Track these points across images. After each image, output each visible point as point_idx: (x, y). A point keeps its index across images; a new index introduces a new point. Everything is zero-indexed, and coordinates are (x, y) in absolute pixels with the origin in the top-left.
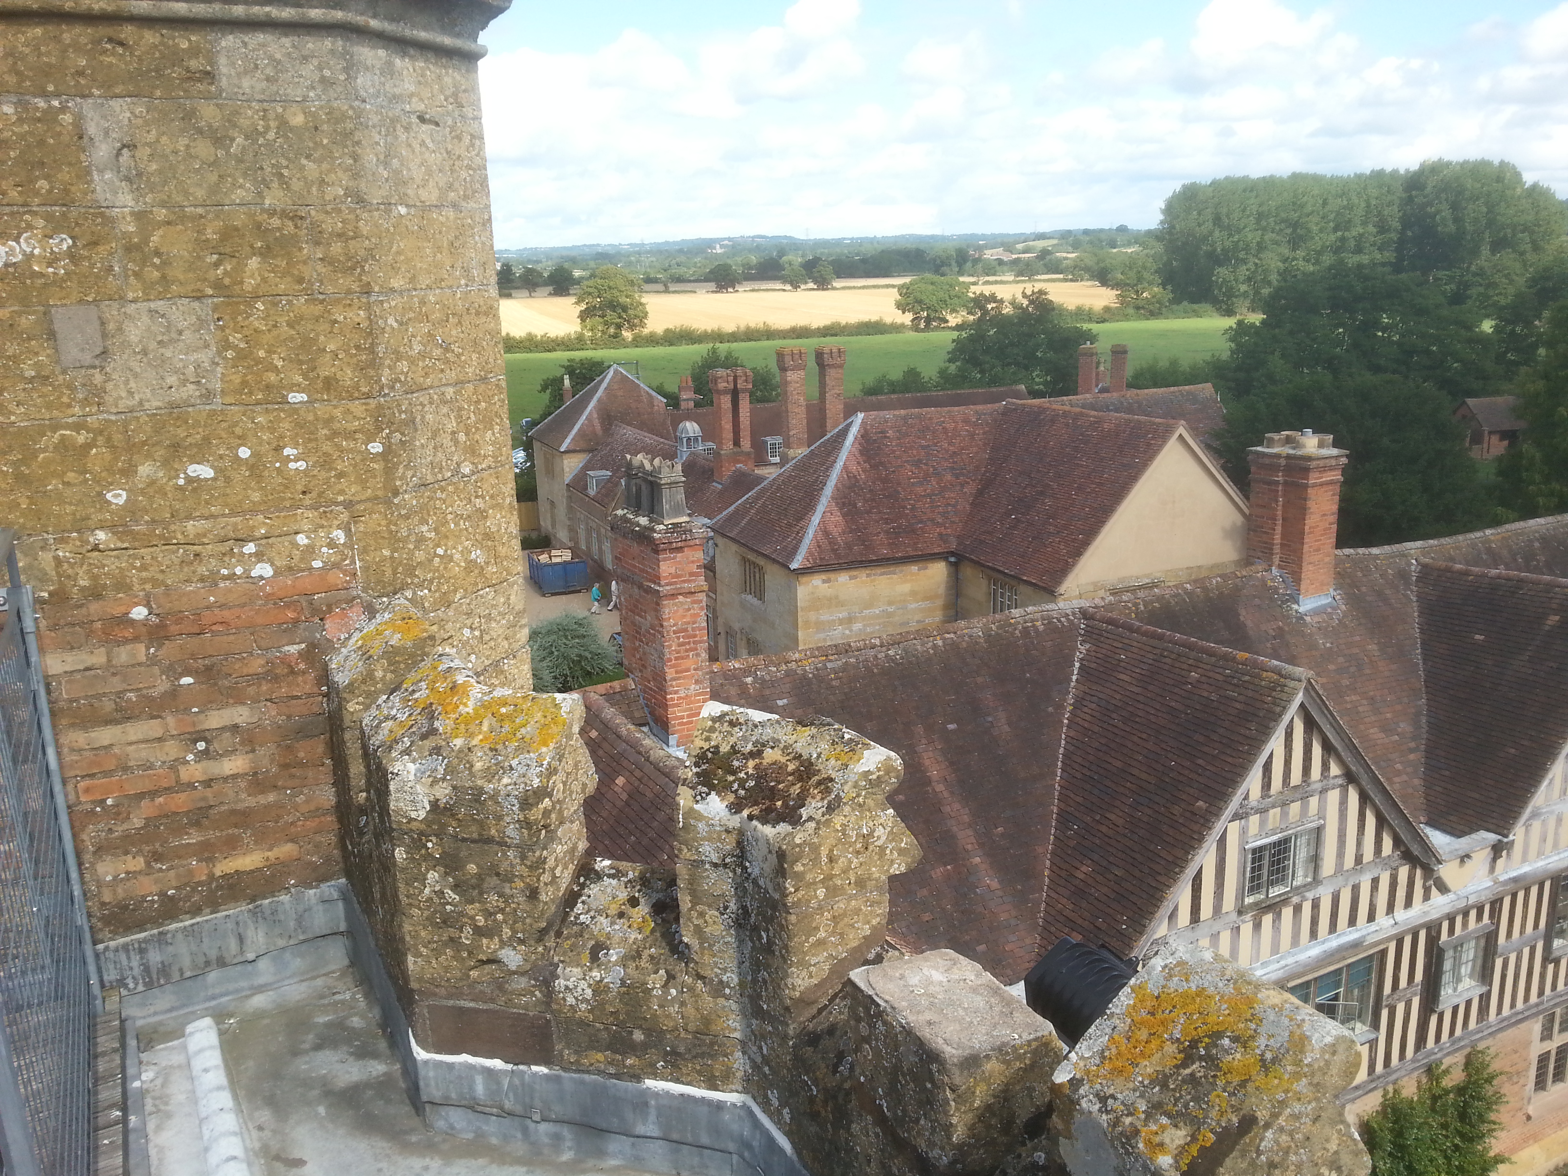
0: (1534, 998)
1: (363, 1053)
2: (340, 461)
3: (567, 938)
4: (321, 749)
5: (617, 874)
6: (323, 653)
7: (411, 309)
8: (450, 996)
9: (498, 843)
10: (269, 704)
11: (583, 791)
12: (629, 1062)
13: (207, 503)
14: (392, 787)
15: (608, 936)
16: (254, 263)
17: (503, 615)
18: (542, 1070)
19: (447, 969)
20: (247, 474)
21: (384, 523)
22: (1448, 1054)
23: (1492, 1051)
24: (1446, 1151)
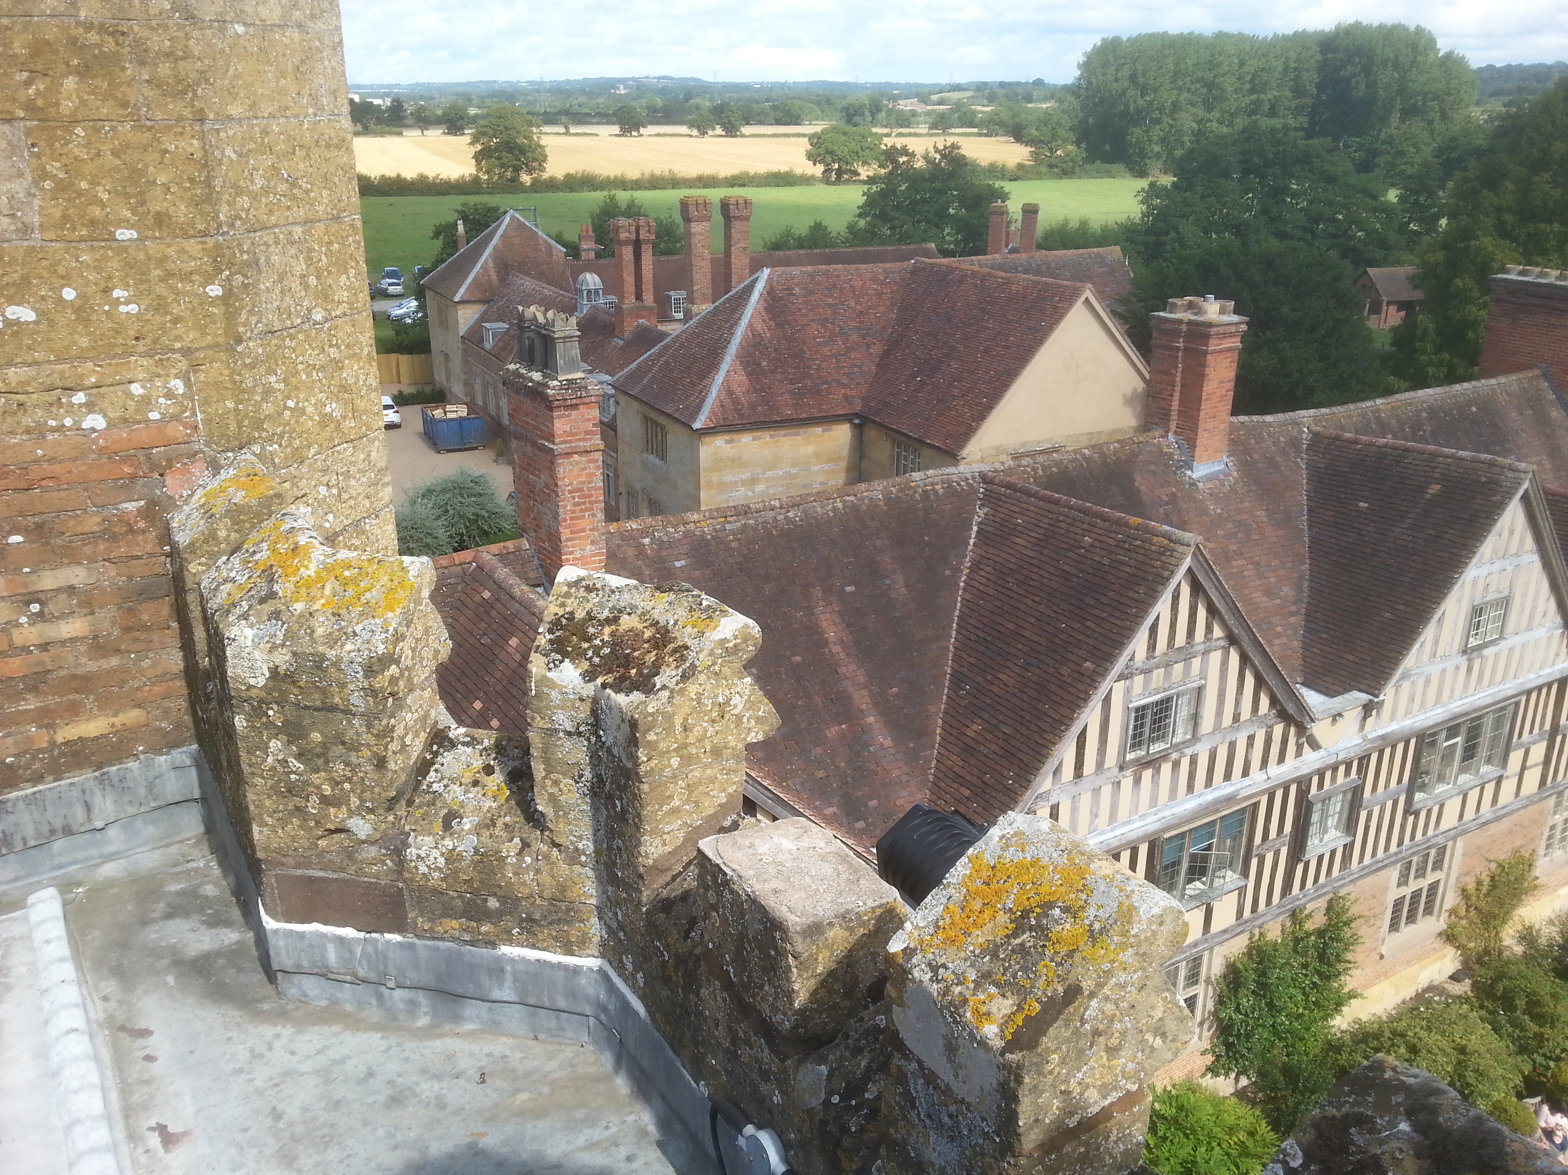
0: (1393, 848)
1: (216, 922)
2: (175, 305)
3: (419, 807)
4: (166, 611)
5: (472, 742)
6: (165, 511)
7: (251, 139)
8: (298, 866)
9: (342, 711)
10: (107, 564)
11: (435, 657)
12: (483, 929)
13: (30, 348)
14: (229, 653)
15: (462, 805)
16: (70, 83)
17: (363, 472)
18: (396, 938)
19: (294, 838)
20: (73, 317)
21: (226, 372)
22: (1312, 900)
23: (1352, 897)
24: (1304, 988)
